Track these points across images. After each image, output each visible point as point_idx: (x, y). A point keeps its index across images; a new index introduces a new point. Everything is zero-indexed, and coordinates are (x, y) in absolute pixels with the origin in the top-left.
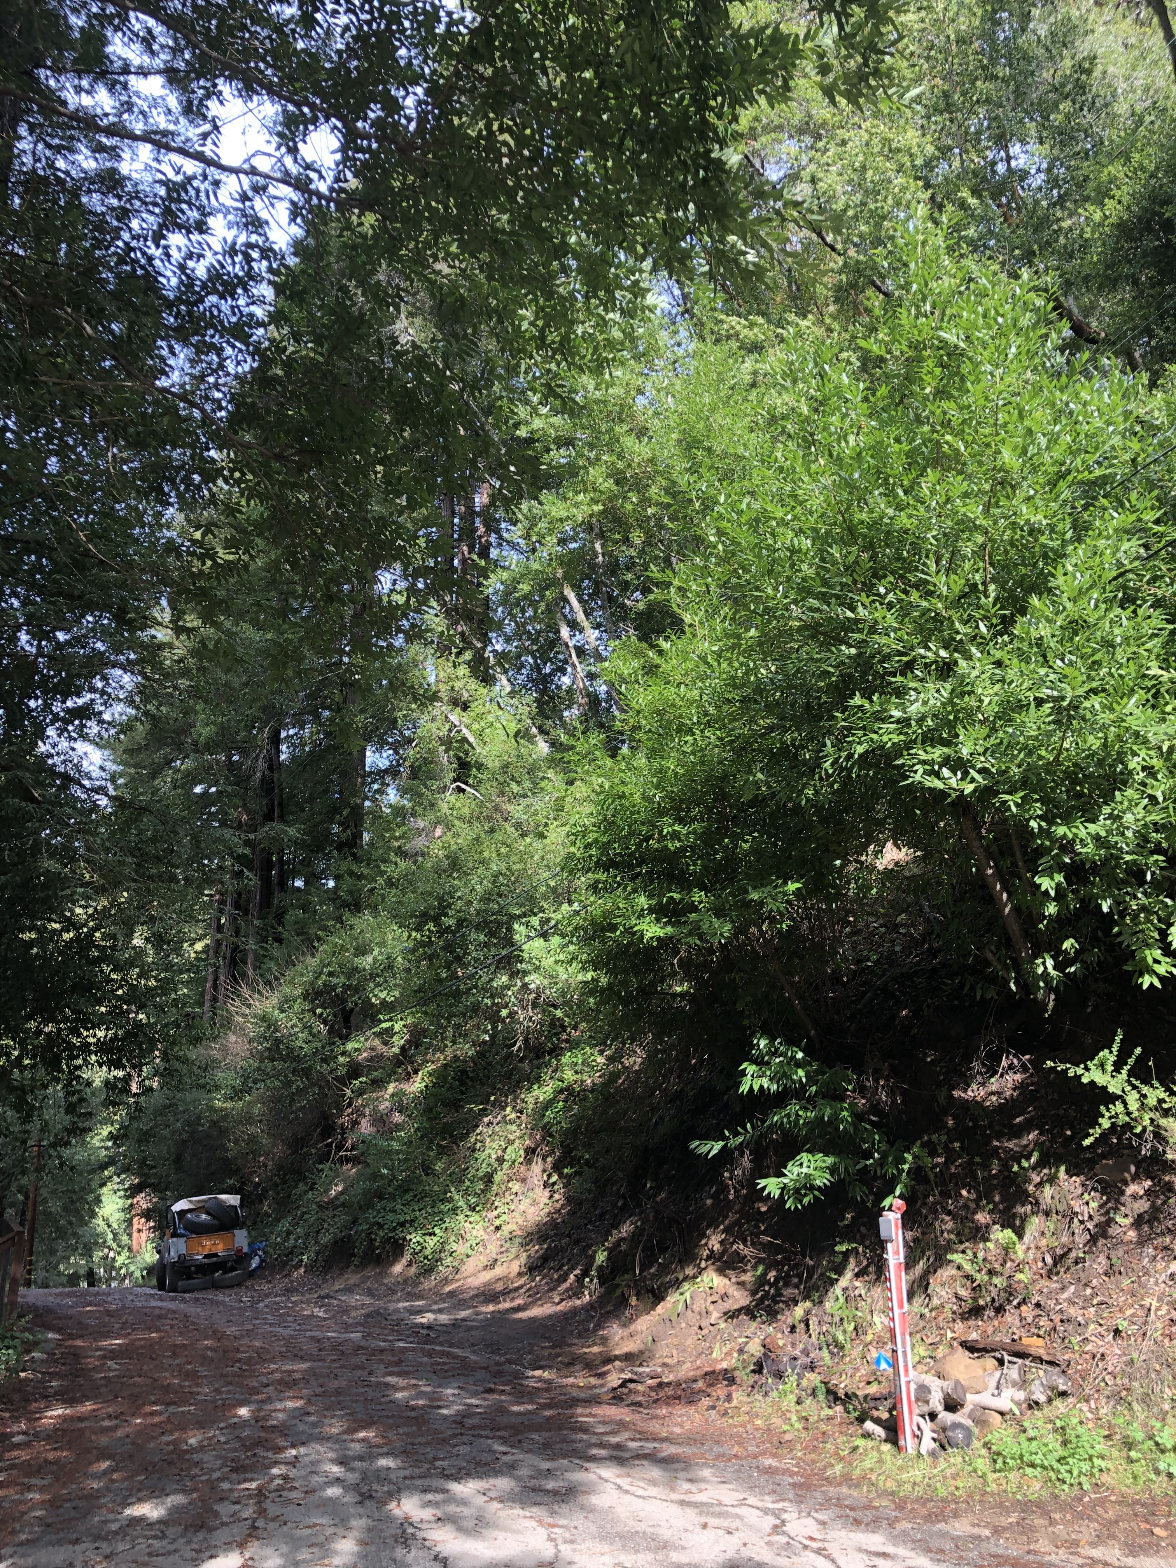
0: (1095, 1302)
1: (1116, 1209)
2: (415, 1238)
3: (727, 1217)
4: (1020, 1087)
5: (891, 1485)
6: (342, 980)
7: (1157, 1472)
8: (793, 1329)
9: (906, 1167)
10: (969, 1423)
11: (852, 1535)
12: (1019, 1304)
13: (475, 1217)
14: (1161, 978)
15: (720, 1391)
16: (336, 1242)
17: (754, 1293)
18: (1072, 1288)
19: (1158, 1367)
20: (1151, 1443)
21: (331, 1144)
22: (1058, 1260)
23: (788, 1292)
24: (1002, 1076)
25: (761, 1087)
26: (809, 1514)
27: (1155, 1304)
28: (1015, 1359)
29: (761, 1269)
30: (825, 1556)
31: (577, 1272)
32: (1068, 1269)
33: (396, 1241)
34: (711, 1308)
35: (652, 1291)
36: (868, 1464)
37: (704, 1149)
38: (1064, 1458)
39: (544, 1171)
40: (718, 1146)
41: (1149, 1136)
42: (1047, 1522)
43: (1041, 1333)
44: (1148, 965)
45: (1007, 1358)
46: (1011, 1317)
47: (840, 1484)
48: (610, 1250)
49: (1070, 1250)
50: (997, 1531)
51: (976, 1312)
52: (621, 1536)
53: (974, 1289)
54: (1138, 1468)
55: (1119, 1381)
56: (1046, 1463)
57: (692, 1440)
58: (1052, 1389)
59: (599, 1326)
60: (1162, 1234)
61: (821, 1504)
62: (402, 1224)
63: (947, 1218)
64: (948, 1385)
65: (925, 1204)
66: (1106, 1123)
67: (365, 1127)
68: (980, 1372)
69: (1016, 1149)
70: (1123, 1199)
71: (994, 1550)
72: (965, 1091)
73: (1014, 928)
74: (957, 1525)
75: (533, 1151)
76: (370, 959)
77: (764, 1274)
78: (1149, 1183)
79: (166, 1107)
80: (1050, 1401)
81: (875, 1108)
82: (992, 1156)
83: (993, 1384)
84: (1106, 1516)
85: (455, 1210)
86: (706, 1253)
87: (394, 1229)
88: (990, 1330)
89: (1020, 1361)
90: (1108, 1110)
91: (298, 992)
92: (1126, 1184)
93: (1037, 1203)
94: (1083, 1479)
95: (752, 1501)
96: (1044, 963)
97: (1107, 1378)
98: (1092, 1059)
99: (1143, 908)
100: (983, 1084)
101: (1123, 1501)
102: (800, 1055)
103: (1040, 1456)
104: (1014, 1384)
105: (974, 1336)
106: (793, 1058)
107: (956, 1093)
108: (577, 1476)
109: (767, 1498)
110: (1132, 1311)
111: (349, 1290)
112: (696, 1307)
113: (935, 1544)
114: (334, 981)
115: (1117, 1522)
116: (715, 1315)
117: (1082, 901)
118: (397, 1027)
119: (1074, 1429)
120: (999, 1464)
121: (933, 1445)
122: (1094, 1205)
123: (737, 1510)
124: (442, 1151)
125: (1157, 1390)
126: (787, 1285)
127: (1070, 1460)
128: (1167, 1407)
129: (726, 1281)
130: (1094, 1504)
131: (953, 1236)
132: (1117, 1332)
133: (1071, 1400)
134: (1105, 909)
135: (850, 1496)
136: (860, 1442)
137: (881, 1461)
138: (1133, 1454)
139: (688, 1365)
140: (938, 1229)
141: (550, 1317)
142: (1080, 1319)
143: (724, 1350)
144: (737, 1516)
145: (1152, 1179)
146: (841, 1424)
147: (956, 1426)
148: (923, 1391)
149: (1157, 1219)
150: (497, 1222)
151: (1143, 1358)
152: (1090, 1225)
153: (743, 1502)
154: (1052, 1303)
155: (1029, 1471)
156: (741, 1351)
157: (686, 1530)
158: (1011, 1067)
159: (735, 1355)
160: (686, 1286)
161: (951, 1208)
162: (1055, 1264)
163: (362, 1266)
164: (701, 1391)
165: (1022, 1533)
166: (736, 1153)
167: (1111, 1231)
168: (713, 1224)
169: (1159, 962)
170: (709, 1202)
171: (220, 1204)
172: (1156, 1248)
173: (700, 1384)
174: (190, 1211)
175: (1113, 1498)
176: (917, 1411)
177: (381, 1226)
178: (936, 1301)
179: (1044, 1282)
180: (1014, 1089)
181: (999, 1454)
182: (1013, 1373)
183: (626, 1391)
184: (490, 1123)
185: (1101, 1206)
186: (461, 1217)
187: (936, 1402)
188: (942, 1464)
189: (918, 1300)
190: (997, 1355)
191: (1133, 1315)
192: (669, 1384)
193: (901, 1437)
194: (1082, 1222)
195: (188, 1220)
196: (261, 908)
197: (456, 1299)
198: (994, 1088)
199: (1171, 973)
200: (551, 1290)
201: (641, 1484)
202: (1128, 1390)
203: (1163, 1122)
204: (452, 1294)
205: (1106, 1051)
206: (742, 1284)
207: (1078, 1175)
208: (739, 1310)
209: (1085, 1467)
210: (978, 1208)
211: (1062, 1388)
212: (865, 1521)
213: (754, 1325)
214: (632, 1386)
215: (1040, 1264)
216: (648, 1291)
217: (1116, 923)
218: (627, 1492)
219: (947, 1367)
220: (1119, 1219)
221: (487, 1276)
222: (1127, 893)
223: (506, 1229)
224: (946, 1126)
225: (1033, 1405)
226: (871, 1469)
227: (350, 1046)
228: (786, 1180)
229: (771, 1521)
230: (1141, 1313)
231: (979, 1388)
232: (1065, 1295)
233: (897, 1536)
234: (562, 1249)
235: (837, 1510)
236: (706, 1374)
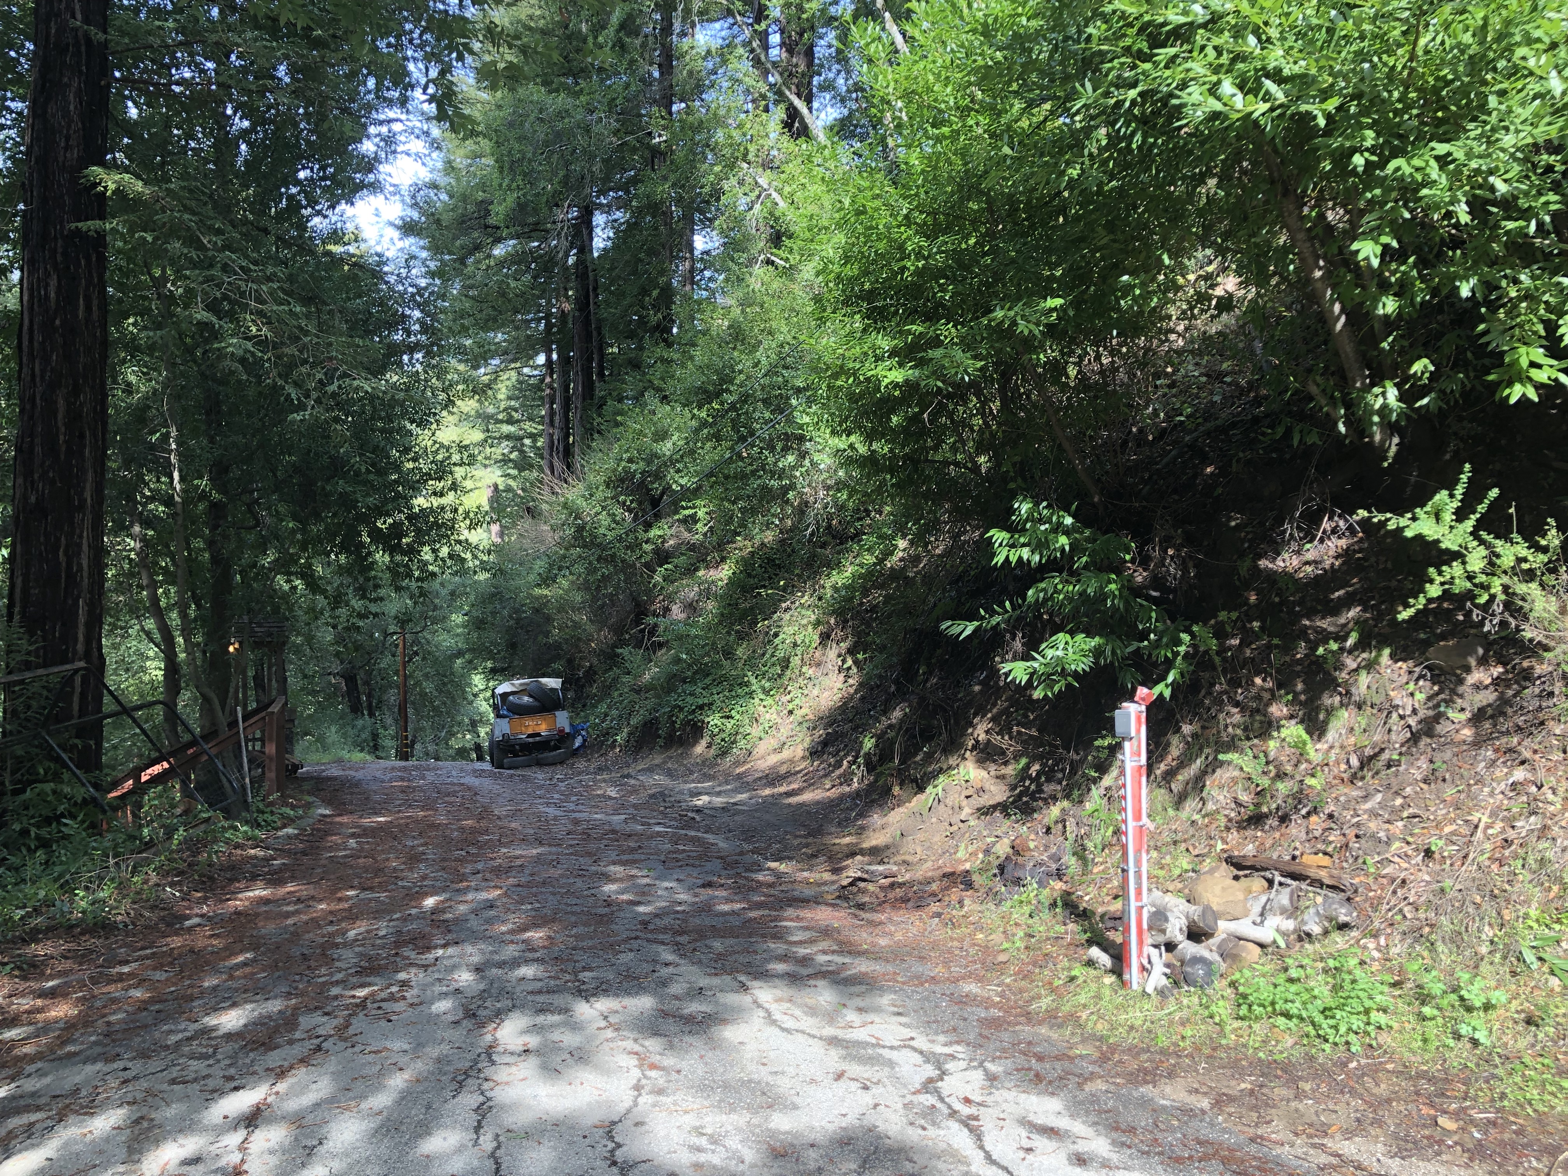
0: (1405, 814)
1: (1448, 702)
2: (714, 720)
3: (994, 705)
4: (1346, 554)
5: (1101, 1027)
6: (642, 464)
7: (1457, 1036)
8: (1048, 831)
9: (1182, 649)
10: (1215, 957)
11: (1024, 1096)
12: (1309, 814)
13: (769, 701)
14: (1538, 386)
15: (955, 894)
16: (645, 724)
17: (1013, 788)
18: (1379, 797)
19: (1478, 899)
20: (1453, 997)
21: (643, 631)
22: (1366, 762)
23: (1049, 788)
24: (1322, 541)
25: (1020, 558)
26: (981, 1065)
27: (1485, 819)
28: (1289, 881)
29: (1024, 761)
30: (971, 1130)
31: (850, 758)
32: (1377, 773)
33: (695, 724)
34: (965, 803)
35: (915, 781)
36: (1082, 999)
37: (955, 630)
38: (1330, 1009)
39: (839, 656)
40: (970, 628)
41: (1498, 608)
42: (1291, 1093)
43: (1330, 849)
44: (1520, 371)
45: (1278, 878)
46: (1296, 829)
47: (1040, 1023)
48: (879, 737)
49: (1382, 750)
50: (1220, 1102)
51: (1256, 820)
52: (726, 1086)
53: (1258, 794)
54: (1431, 1029)
55: (1422, 915)
56: (1304, 1014)
57: (896, 955)
58: (1330, 919)
59: (862, 815)
60: (1508, 733)
61: (1004, 1050)
62: (701, 707)
63: (1236, 710)
64: (1194, 910)
65: (1209, 693)
66: (1434, 591)
67: (677, 612)
68: (1240, 896)
69: (1331, 629)
70: (1461, 689)
71: (1206, 1133)
72: (1273, 560)
73: (1348, 349)
74: (1168, 1090)
75: (828, 637)
76: (669, 445)
77: (1027, 767)
78: (1501, 669)
79: (493, 595)
80: (1326, 932)
81: (1157, 581)
82: (1299, 638)
83: (1257, 909)
84: (1375, 1091)
85: (751, 695)
86: (971, 743)
87: (694, 711)
88: (1268, 843)
89: (1294, 883)
90: (1440, 573)
91: (601, 479)
92: (1468, 670)
93: (1348, 692)
94: (1352, 1038)
95: (921, 1042)
96: (1384, 394)
97: (1406, 909)
98: (1422, 506)
99: (1527, 296)
100: (1298, 553)
101: (1404, 1071)
102: (1069, 521)
103: (1298, 1004)
104: (1283, 911)
105: (1250, 849)
106: (1060, 524)
107: (1263, 563)
108: (733, 999)
109: (942, 1038)
110: (1454, 827)
111: (650, 770)
112: (949, 802)
113: (1128, 1118)
114: (633, 467)
115: (1389, 1101)
116: (967, 811)
117: (1435, 292)
118: (701, 514)
119: (1350, 973)
120: (1244, 1011)
121: (1164, 981)
122: (1420, 696)
123: (894, 1055)
124: (742, 637)
125: (1473, 927)
126: (1048, 780)
127: (1339, 1014)
128: (1484, 949)
129: (984, 773)
130: (1362, 1073)
131: (1239, 732)
132: (1428, 853)
133: (1355, 933)
134: (1465, 291)
135: (1048, 1040)
136: (1078, 971)
137: (1098, 997)
138: (1427, 1010)
139: (929, 864)
140: (1222, 722)
141: (818, 803)
142: (1382, 834)
143: (970, 849)
144: (891, 1064)
145: (1504, 664)
146: (1070, 944)
147: (1197, 960)
148: (1159, 917)
149: (1504, 714)
150: (790, 707)
151: (1458, 887)
152: (1412, 721)
153: (906, 1044)
154: (1348, 814)
155: (1281, 1021)
156: (987, 852)
157: (813, 1081)
158: (1334, 531)
159: (981, 856)
160: (942, 778)
161: (1240, 698)
162: (1362, 768)
163: (667, 746)
164: (934, 895)
165: (1254, 1108)
166: (1008, 636)
167: (1439, 729)
168: (981, 711)
169: (1539, 366)
170: (977, 688)
171: (542, 688)
172: (1496, 751)
173: (934, 887)
174: (513, 693)
175: (1390, 1067)
176: (1150, 941)
177: (681, 709)
178: (1210, 806)
179: (1344, 789)
180: (1336, 558)
181: (1245, 996)
182: (1284, 898)
183: (854, 889)
184: (787, 609)
185: (1429, 698)
186: (757, 701)
187: (1175, 928)
188: (1171, 1006)
189: (1191, 805)
190: (1268, 874)
191: (1453, 833)
192: (901, 885)
193: (1126, 970)
194: (1402, 717)
195: (513, 703)
196: (584, 399)
197: (743, 783)
198: (1309, 556)
199: (1556, 380)
200: (825, 776)
201: (798, 1012)
202: (1432, 926)
203: (1521, 588)
204: (740, 776)
205: (1444, 493)
206: (999, 777)
207: (1404, 660)
208: (994, 807)
209: (1357, 1023)
210: (1273, 698)
211: (1343, 919)
212: (1050, 1077)
213: (1007, 823)
214: (862, 885)
215: (1343, 767)
216: (912, 781)
217: (1482, 319)
218: (774, 1022)
219: (1200, 888)
220: (1451, 714)
221: (773, 759)
222: (1505, 277)
223: (799, 713)
224: (1246, 602)
225: (1305, 937)
226: (1085, 1006)
227: (654, 532)
228: (1036, 665)
229: (930, 1071)
230: (1465, 830)
231: (1238, 915)
232: (1368, 806)
233: (1081, 1103)
234: (843, 735)
235: (1021, 1060)
236: (944, 875)
